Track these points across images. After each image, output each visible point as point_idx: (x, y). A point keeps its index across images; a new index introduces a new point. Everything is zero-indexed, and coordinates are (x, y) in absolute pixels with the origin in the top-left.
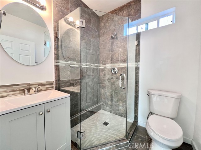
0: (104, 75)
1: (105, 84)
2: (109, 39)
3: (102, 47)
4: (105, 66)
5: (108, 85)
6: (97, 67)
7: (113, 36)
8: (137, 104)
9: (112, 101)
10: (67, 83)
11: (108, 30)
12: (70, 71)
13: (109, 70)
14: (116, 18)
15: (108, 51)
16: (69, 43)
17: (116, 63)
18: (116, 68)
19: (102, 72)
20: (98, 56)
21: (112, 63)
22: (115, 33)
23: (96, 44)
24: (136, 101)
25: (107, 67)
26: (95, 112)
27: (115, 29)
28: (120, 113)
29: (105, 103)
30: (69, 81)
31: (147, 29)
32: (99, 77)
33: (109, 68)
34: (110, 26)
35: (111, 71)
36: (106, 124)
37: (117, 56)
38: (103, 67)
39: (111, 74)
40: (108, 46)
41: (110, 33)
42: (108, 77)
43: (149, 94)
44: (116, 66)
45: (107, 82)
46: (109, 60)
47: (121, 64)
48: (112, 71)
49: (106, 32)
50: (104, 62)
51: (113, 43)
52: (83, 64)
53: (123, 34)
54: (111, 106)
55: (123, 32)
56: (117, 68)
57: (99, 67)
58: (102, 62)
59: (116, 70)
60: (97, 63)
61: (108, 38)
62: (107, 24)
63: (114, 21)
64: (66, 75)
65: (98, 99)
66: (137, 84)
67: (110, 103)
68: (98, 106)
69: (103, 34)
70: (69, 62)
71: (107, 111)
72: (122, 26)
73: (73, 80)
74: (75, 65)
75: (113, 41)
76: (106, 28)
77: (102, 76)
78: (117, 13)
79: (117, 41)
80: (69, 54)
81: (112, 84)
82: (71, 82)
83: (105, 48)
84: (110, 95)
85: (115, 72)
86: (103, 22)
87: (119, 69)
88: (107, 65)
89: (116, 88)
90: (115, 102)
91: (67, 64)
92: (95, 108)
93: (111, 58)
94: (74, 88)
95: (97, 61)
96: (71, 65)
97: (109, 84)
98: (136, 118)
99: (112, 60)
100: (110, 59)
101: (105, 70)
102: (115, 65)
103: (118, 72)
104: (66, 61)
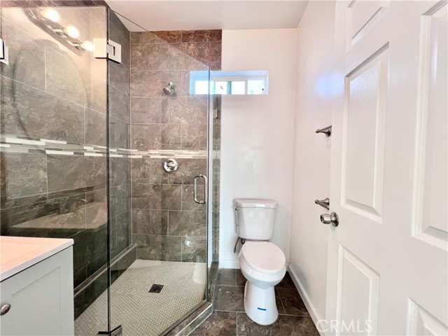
0: (144, 175)
1: (146, 196)
2: (155, 93)
3: (137, 106)
4: (145, 153)
5: (155, 199)
6: (125, 157)
7: (167, 89)
8: (217, 230)
9: (164, 232)
10: (35, 205)
11: (153, 72)
12: (45, 170)
13: (156, 163)
14: (173, 51)
15: (153, 120)
16: (43, 82)
17: (173, 148)
18: (173, 160)
19: (139, 168)
20: (127, 129)
21: (163, 148)
22: (171, 83)
23: (121, 97)
24: (216, 224)
25: (152, 157)
26: (122, 271)
27: (170, 75)
28: (183, 255)
29: (148, 242)
30: (44, 199)
31: (230, 93)
32: (128, 181)
33: (157, 159)
34: (158, 64)
35: (161, 165)
36: (156, 289)
37: (176, 134)
38: (141, 157)
39: (160, 172)
40: (155, 109)
41: (159, 81)
42: (154, 179)
43: (237, 207)
44: (173, 155)
45: (152, 191)
46: (157, 141)
47: (186, 152)
48: (166, 167)
49: (149, 75)
50: (143, 145)
51: (164, 103)
52: (85, 148)
53: (189, 90)
54: (163, 244)
55: (189, 87)
56: (176, 159)
57: (129, 156)
58: (138, 143)
59: (175, 164)
60: (125, 146)
61: (153, 91)
62: (151, 58)
63: (167, 56)
64: (30, 180)
65: (127, 236)
66: (216, 191)
67: (159, 239)
68: (130, 252)
69: (141, 77)
70: (42, 143)
71: (152, 259)
72: (187, 72)
73: (57, 195)
74: (61, 150)
75: (167, 99)
76: (147, 64)
77: (137, 177)
78: (174, 40)
79: (175, 101)
80: (41, 117)
81: (164, 196)
82: (48, 201)
83: (145, 112)
84: (160, 220)
85: (172, 168)
86: (140, 48)
87: (180, 162)
88: (151, 152)
89: (173, 204)
90: (173, 234)
91: (36, 146)
92: (121, 261)
93: (162, 137)
94: (58, 219)
95: (125, 141)
96: (48, 152)
97: (156, 197)
98: (216, 256)
99: (163, 141)
100: (160, 138)
101: (146, 164)
102: (171, 153)
103: (178, 168)
104: (30, 139)
